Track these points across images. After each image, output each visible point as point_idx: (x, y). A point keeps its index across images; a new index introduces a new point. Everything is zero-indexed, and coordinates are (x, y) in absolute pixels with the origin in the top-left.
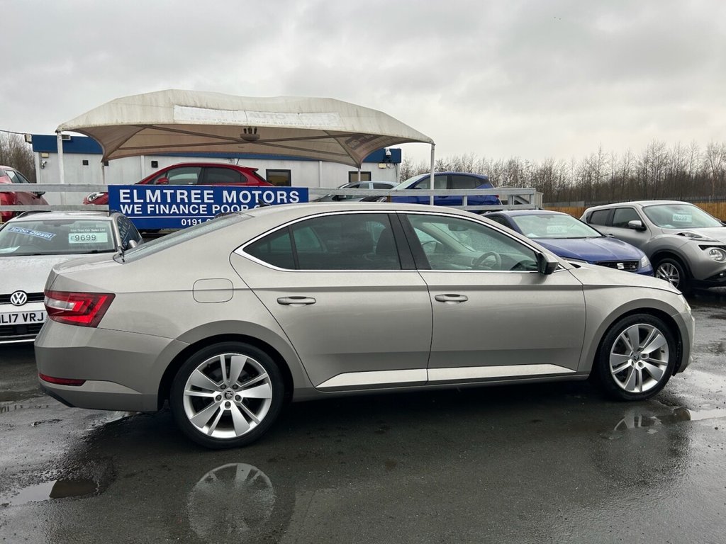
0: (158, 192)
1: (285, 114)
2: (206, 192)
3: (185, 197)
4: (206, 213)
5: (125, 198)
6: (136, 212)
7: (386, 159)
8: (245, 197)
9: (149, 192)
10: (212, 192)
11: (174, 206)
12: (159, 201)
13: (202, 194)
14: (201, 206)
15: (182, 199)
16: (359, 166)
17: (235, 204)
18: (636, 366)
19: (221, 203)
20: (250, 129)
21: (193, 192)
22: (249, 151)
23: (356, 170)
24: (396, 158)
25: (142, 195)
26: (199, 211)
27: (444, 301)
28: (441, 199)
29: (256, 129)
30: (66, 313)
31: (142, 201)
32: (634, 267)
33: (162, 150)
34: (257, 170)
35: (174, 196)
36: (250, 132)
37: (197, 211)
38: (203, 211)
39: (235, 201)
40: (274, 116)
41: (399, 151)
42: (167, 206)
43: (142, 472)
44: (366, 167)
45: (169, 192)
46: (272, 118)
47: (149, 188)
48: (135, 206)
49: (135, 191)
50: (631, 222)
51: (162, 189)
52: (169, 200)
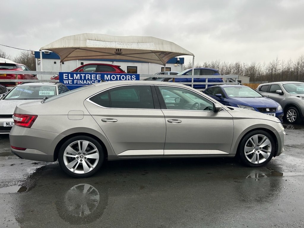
0: (79, 75)
1: (132, 43)
2: (98, 75)
3: (89, 77)
5: (65, 77)
6: (70, 83)
7: (177, 62)
8: (114, 78)
9: (75, 75)
10: (100, 75)
11: (85, 81)
12: (79, 79)
13: (96, 76)
14: (96, 81)
16: (165, 65)
17: (109, 80)
18: (257, 152)
20: (118, 49)
21: (93, 75)
22: (119, 59)
23: (163, 66)
24: (182, 61)
25: (72, 76)
27: (171, 122)
28: (197, 79)
29: (121, 49)
30: (19, 122)
31: (72, 79)
32: (274, 110)
33: (84, 58)
34: (120, 66)
35: (85, 77)
36: (119, 51)
40: (127, 44)
41: (183, 59)
42: (82, 81)
43: (46, 185)
45: (83, 75)
47: (75, 73)
48: (70, 80)
49: (70, 75)
50: (277, 91)
51: (80, 74)
52: (83, 79)
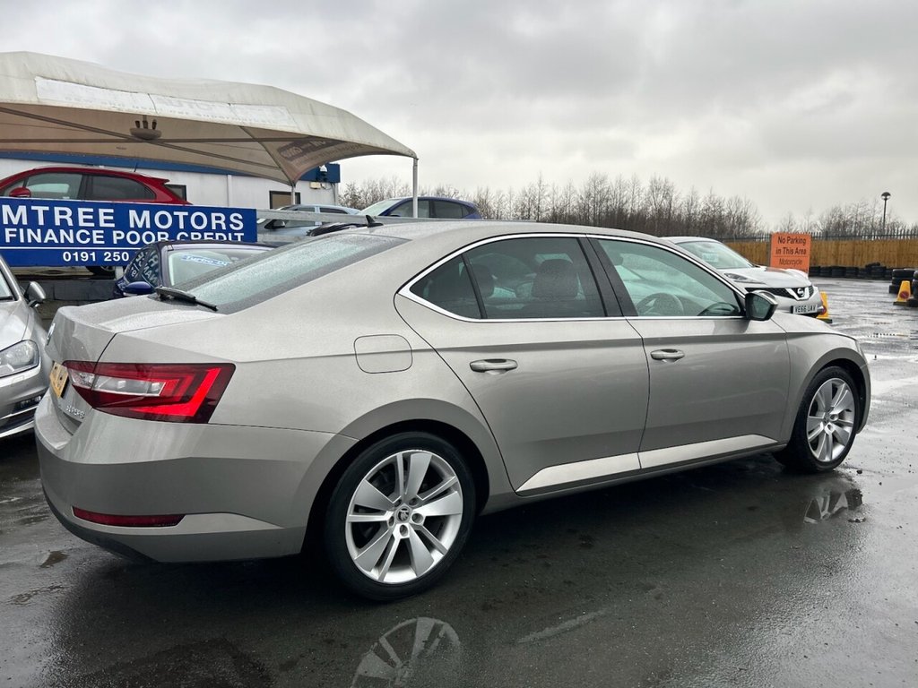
0: (22, 209)
1: (211, 104)
2: (101, 211)
3: (68, 217)
4: (103, 242)
8: (163, 220)
10: (112, 211)
11: (50, 231)
13: (96, 214)
14: (95, 232)
15: (63, 221)
16: (293, 184)
17: (148, 230)
18: (827, 430)
19: (126, 229)
20: (145, 121)
21: (81, 211)
24: (332, 177)
26: (92, 240)
27: (661, 359)
29: (154, 121)
30: (146, 402)
35: (49, 216)
36: (146, 127)
37: (88, 240)
38: (98, 239)
39: (148, 226)
40: (195, 105)
41: (338, 166)
42: (39, 231)
43: (302, 656)
44: (301, 187)
45: (40, 209)
46: (192, 107)
51: (28, 204)
52: (41, 222)
